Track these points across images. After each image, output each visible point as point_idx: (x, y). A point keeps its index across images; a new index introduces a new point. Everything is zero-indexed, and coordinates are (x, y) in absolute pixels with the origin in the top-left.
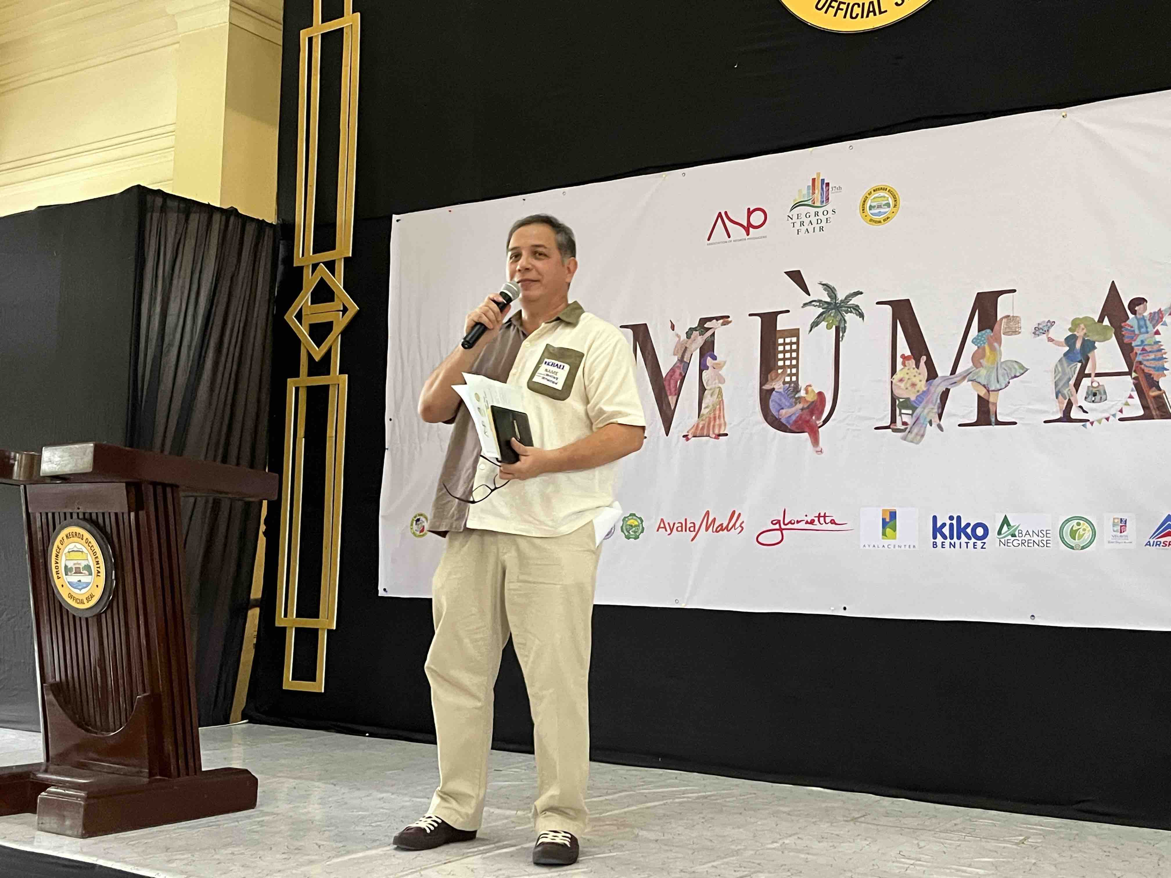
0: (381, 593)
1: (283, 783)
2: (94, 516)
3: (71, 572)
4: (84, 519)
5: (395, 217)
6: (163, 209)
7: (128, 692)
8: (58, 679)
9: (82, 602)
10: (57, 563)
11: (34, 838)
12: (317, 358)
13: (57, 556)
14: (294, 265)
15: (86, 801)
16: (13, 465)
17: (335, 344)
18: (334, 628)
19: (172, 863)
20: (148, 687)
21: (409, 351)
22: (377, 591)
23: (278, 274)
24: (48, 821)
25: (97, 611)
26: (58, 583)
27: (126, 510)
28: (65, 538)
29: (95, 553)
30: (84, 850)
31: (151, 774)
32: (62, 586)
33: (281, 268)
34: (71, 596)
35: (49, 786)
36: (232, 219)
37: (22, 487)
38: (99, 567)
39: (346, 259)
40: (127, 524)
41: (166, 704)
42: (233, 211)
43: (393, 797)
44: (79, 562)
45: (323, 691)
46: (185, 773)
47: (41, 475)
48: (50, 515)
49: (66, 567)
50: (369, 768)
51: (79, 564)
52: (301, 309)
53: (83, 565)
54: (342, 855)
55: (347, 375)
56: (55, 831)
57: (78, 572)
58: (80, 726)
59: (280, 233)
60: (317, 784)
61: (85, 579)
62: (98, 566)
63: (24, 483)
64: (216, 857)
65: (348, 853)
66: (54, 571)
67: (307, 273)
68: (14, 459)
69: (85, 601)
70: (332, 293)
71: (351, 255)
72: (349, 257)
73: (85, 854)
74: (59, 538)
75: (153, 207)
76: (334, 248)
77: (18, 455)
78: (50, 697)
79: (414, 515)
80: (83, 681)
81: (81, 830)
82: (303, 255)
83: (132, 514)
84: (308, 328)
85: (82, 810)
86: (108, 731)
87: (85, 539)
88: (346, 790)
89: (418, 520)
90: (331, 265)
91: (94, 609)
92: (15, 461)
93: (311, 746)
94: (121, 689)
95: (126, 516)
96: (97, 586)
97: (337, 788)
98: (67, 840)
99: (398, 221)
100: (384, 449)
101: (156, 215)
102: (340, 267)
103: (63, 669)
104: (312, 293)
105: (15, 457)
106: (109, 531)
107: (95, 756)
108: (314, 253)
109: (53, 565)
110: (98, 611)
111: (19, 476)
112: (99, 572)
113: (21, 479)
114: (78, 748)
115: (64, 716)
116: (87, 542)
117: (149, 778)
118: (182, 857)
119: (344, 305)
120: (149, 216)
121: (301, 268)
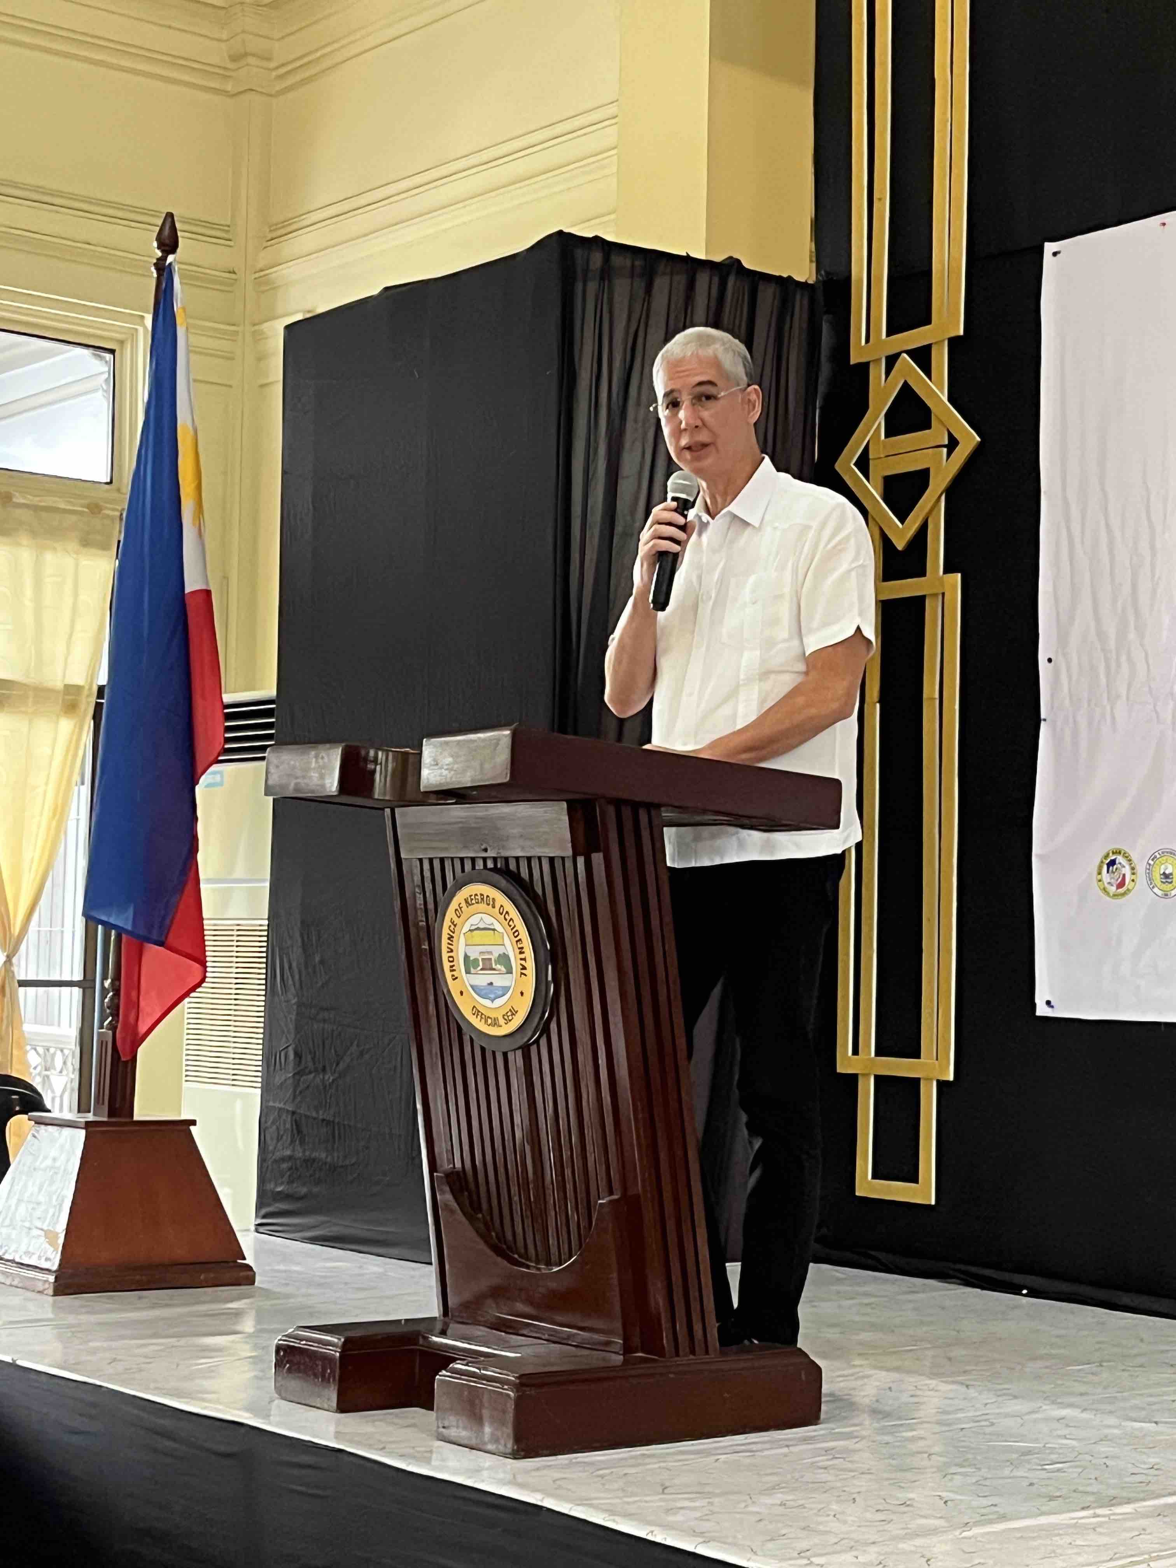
0: (1042, 1010)
1: (868, 1377)
2: (513, 866)
3: (475, 968)
4: (495, 870)
5: (1049, 247)
6: (606, 274)
7: (581, 1195)
8: (458, 1165)
9: (495, 1023)
10: (452, 951)
11: (431, 1452)
12: (900, 545)
13: (450, 938)
14: (852, 362)
15: (517, 1391)
16: (373, 772)
17: (934, 513)
18: (951, 1078)
19: (675, 1514)
20: (616, 1185)
21: (1083, 518)
22: (1034, 1006)
23: (820, 380)
24: (454, 1423)
25: (522, 1040)
26: (454, 987)
27: (569, 852)
28: (463, 905)
29: (516, 933)
30: (520, 1479)
31: (627, 1349)
32: (462, 993)
33: (825, 370)
34: (477, 1012)
35: (454, 1360)
36: (731, 281)
37: (388, 811)
38: (524, 959)
39: (954, 342)
40: (570, 879)
41: (649, 1215)
42: (733, 265)
43: (1085, 1415)
44: (489, 948)
45: (933, 1203)
46: (688, 1350)
47: (422, 790)
48: (437, 864)
49: (466, 957)
50: (1034, 1359)
51: (490, 953)
52: (867, 448)
53: (497, 955)
54: (991, 1522)
55: (959, 575)
56: (465, 1442)
57: (488, 966)
58: (498, 1251)
59: (822, 303)
60: (933, 1383)
61: (500, 981)
62: (522, 956)
63: (389, 804)
64: (752, 1509)
65: (1003, 1518)
66: (446, 965)
67: (877, 375)
68: (375, 761)
69: (502, 1021)
70: (927, 411)
71: (961, 333)
72: (959, 337)
73: (522, 1486)
74: (454, 905)
75: (586, 271)
76: (928, 321)
77: (380, 753)
78: (446, 1197)
79: (1104, 853)
80: (501, 1170)
81: (510, 1445)
82: (868, 340)
83: (581, 860)
84: (880, 483)
85: (511, 1407)
86: (549, 1263)
87: (498, 906)
88: (991, 1398)
89: (1112, 863)
90: (922, 356)
91: (518, 1036)
92: (376, 764)
93: (915, 1309)
94: (569, 1187)
95: (569, 864)
96: (522, 994)
97: (972, 1392)
98: (487, 1461)
99: (1055, 254)
100: (1037, 721)
101: (592, 287)
102: (941, 360)
103: (466, 1148)
104: (886, 415)
105: (376, 757)
106: (539, 891)
107: (528, 1309)
108: (889, 334)
109: (445, 956)
110: (525, 1040)
111: (385, 794)
112: (524, 968)
113: (387, 798)
114: (498, 1293)
115: (471, 1233)
116: (503, 913)
117: (624, 1355)
118: (692, 1504)
119: (950, 435)
120: (579, 286)
121: (864, 368)
